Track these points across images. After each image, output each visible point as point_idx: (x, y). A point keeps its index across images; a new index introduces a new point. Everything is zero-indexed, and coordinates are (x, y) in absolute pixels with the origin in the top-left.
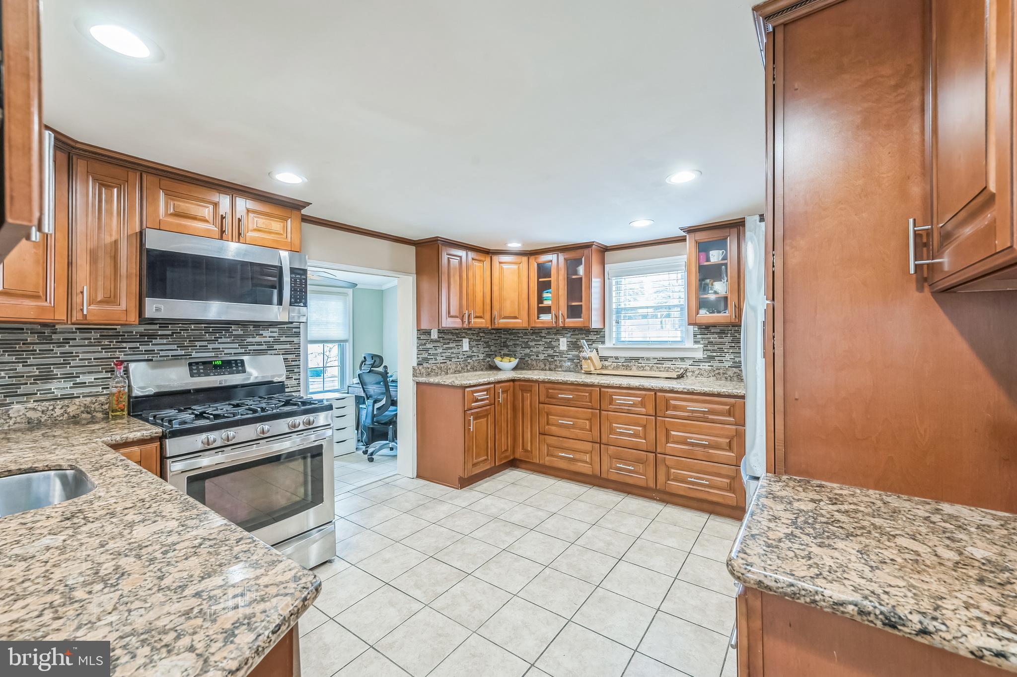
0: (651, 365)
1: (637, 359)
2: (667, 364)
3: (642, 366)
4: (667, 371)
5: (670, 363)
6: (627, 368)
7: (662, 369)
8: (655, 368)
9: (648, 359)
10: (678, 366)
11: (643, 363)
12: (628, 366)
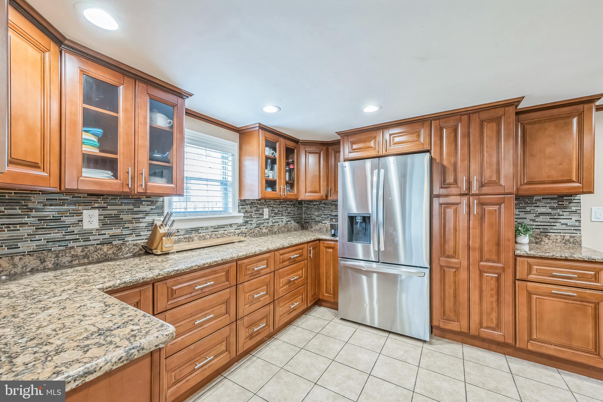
0: (210, 233)
1: (196, 230)
2: (221, 231)
3: (203, 236)
4: (223, 237)
5: (223, 229)
6: (189, 240)
7: (219, 236)
8: (213, 236)
9: (207, 228)
10: (229, 231)
11: (203, 233)
12: (190, 237)
